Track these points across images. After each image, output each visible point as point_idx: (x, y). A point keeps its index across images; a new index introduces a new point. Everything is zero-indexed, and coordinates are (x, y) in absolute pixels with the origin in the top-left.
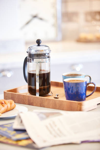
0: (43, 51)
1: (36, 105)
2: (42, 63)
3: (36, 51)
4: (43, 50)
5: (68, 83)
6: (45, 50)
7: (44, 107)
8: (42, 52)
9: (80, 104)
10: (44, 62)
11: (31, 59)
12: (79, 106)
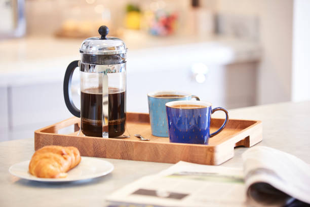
0: (115, 49)
1: (112, 155)
2: (112, 73)
3: (99, 50)
4: (114, 47)
5: (178, 110)
6: (118, 47)
7: (131, 159)
8: (112, 51)
9: (211, 150)
10: (115, 72)
11: (91, 65)
12: (209, 153)
